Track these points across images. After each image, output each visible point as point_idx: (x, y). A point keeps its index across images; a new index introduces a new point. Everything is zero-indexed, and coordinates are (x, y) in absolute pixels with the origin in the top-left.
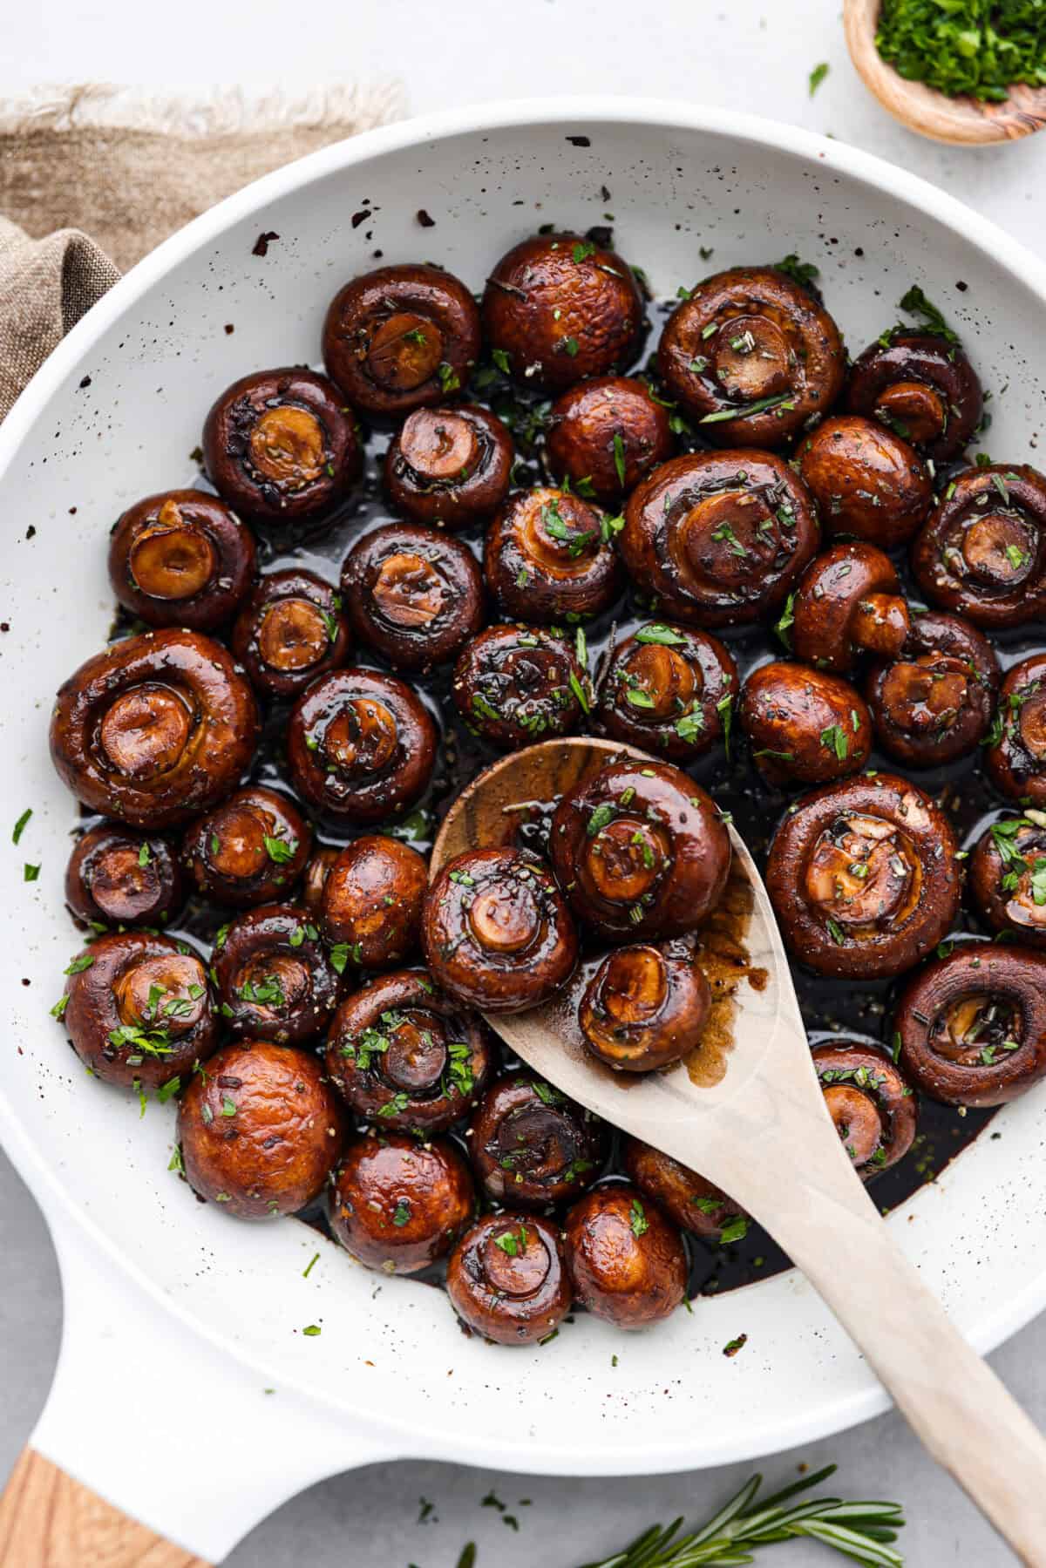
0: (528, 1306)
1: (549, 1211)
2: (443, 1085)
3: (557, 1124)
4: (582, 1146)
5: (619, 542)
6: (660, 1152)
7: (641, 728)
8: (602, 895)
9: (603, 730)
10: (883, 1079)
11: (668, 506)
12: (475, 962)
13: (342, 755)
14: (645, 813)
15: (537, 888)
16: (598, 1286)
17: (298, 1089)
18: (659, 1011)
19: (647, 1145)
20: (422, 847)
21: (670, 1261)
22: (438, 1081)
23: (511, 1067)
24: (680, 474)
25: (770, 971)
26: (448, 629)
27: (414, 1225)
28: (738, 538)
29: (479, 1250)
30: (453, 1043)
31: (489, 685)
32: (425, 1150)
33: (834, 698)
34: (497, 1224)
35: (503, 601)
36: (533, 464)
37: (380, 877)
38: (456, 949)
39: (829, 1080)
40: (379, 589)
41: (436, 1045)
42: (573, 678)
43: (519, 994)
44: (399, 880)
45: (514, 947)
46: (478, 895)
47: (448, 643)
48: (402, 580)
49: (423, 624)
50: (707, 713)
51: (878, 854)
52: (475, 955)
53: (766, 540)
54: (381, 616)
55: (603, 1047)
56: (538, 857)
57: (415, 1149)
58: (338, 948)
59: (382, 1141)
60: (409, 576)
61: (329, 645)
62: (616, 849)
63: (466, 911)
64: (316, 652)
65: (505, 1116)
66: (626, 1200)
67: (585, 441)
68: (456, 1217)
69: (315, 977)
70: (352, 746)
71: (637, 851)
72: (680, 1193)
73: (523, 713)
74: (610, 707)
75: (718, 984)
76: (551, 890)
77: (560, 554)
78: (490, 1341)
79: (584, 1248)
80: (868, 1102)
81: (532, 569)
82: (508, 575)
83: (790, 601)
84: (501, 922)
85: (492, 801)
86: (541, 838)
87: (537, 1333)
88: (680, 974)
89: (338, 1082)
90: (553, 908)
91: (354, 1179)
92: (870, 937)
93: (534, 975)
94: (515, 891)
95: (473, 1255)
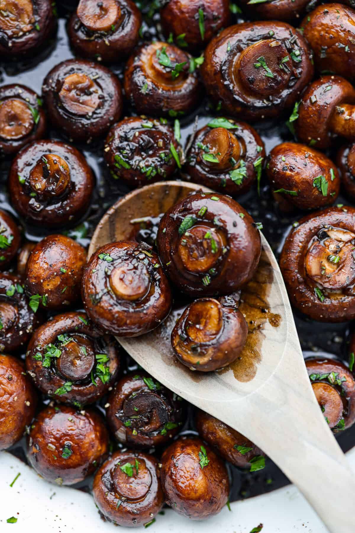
0: (138, 506)
1: (151, 451)
2: (92, 378)
3: (157, 402)
4: (171, 414)
5: (200, 71)
6: (216, 419)
7: (211, 176)
8: (186, 269)
9: (189, 177)
10: (344, 379)
11: (229, 49)
12: (112, 306)
13: (38, 186)
14: (213, 221)
15: (149, 264)
16: (178, 495)
17: (8, 378)
18: (218, 337)
19: (208, 414)
20: (84, 242)
21: (221, 482)
22: (89, 375)
23: (131, 369)
24: (236, 32)
25: (282, 316)
26: (102, 117)
27: (74, 458)
28: (268, 66)
29: (111, 473)
30: (99, 354)
31: (124, 149)
32: (81, 414)
33: (321, 162)
34: (122, 457)
35: (134, 102)
36: (153, 31)
37: (58, 257)
38: (101, 298)
39: (314, 379)
40: (62, 93)
41: (89, 354)
42: (172, 147)
43: (137, 325)
44: (69, 259)
45: (135, 297)
46: (115, 267)
47: (101, 126)
48: (75, 88)
49: (87, 113)
50: (248, 168)
51: (345, 250)
52: (112, 302)
53: (285, 69)
54: (64, 109)
55: (185, 357)
56: (150, 247)
57: (76, 414)
58: (34, 297)
59: (57, 409)
60: (80, 86)
61: (34, 126)
62: (195, 242)
63: (108, 276)
64: (27, 129)
65: (127, 396)
66: (197, 446)
67: (182, 12)
68: (98, 454)
69: (21, 314)
70: (44, 180)
71: (208, 243)
72: (228, 443)
73: (144, 165)
74: (193, 164)
75: (251, 323)
76: (157, 266)
77: (167, 76)
78: (117, 525)
79: (172, 473)
80: (335, 392)
81: (150, 83)
82: (136, 87)
83: (297, 106)
84: (127, 282)
85: (124, 217)
86: (152, 238)
87: (143, 522)
88: (230, 315)
89: (32, 374)
90: (158, 276)
91: (40, 430)
92: (339, 297)
93: (146, 314)
94: (136, 265)
95: (108, 475)
